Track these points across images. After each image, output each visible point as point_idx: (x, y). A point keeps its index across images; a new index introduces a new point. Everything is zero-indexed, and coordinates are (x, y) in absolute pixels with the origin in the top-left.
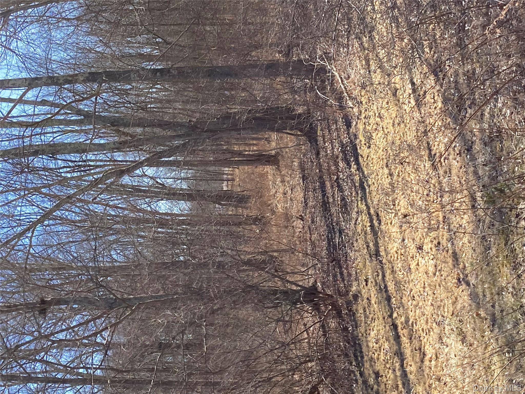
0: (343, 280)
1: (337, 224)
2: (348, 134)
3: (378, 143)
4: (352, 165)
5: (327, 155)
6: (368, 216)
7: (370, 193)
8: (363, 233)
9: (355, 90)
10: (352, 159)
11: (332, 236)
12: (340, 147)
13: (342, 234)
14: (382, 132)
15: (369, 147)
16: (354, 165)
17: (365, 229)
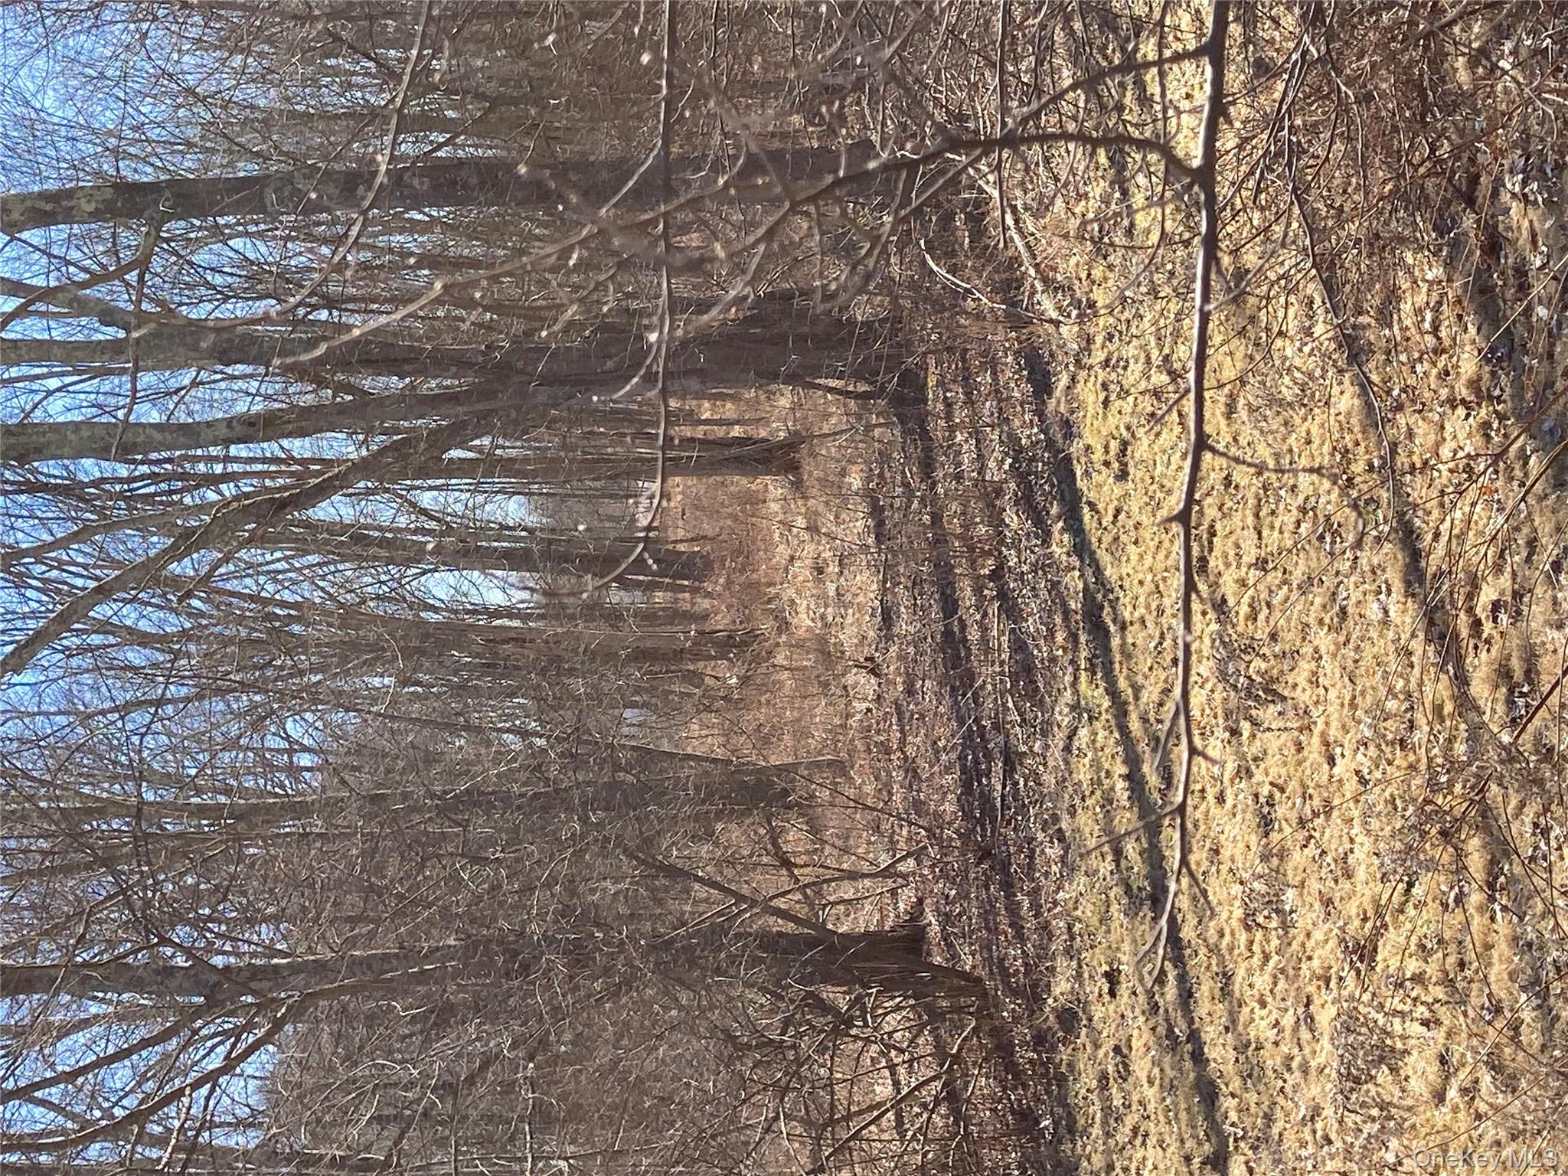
0: (1020, 937)
1: (996, 726)
2: (1040, 413)
3: (1159, 469)
4: (1056, 535)
5: (959, 477)
6: (1117, 735)
7: (1127, 656)
8: (1098, 793)
9: (1066, 258)
10: (1054, 510)
11: (976, 761)
12: (1007, 454)
13: (1013, 770)
14: (1178, 429)
15: (1123, 475)
16: (1063, 530)
17: (1106, 782)
